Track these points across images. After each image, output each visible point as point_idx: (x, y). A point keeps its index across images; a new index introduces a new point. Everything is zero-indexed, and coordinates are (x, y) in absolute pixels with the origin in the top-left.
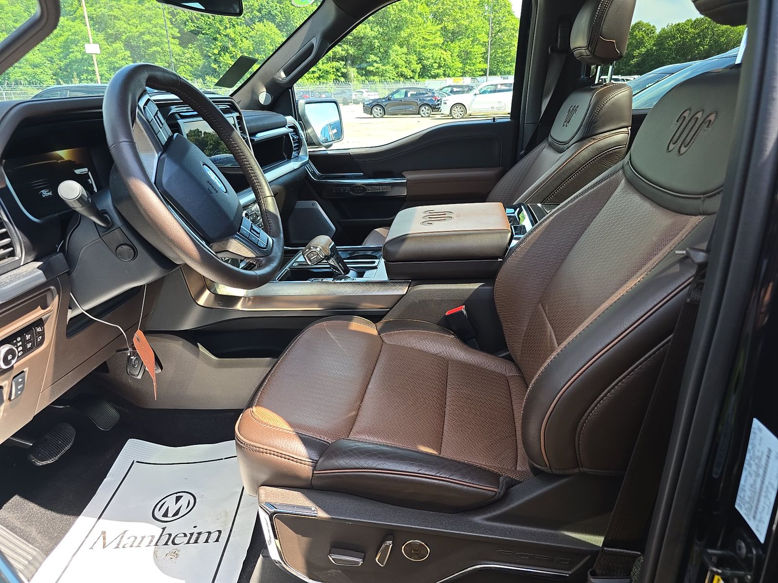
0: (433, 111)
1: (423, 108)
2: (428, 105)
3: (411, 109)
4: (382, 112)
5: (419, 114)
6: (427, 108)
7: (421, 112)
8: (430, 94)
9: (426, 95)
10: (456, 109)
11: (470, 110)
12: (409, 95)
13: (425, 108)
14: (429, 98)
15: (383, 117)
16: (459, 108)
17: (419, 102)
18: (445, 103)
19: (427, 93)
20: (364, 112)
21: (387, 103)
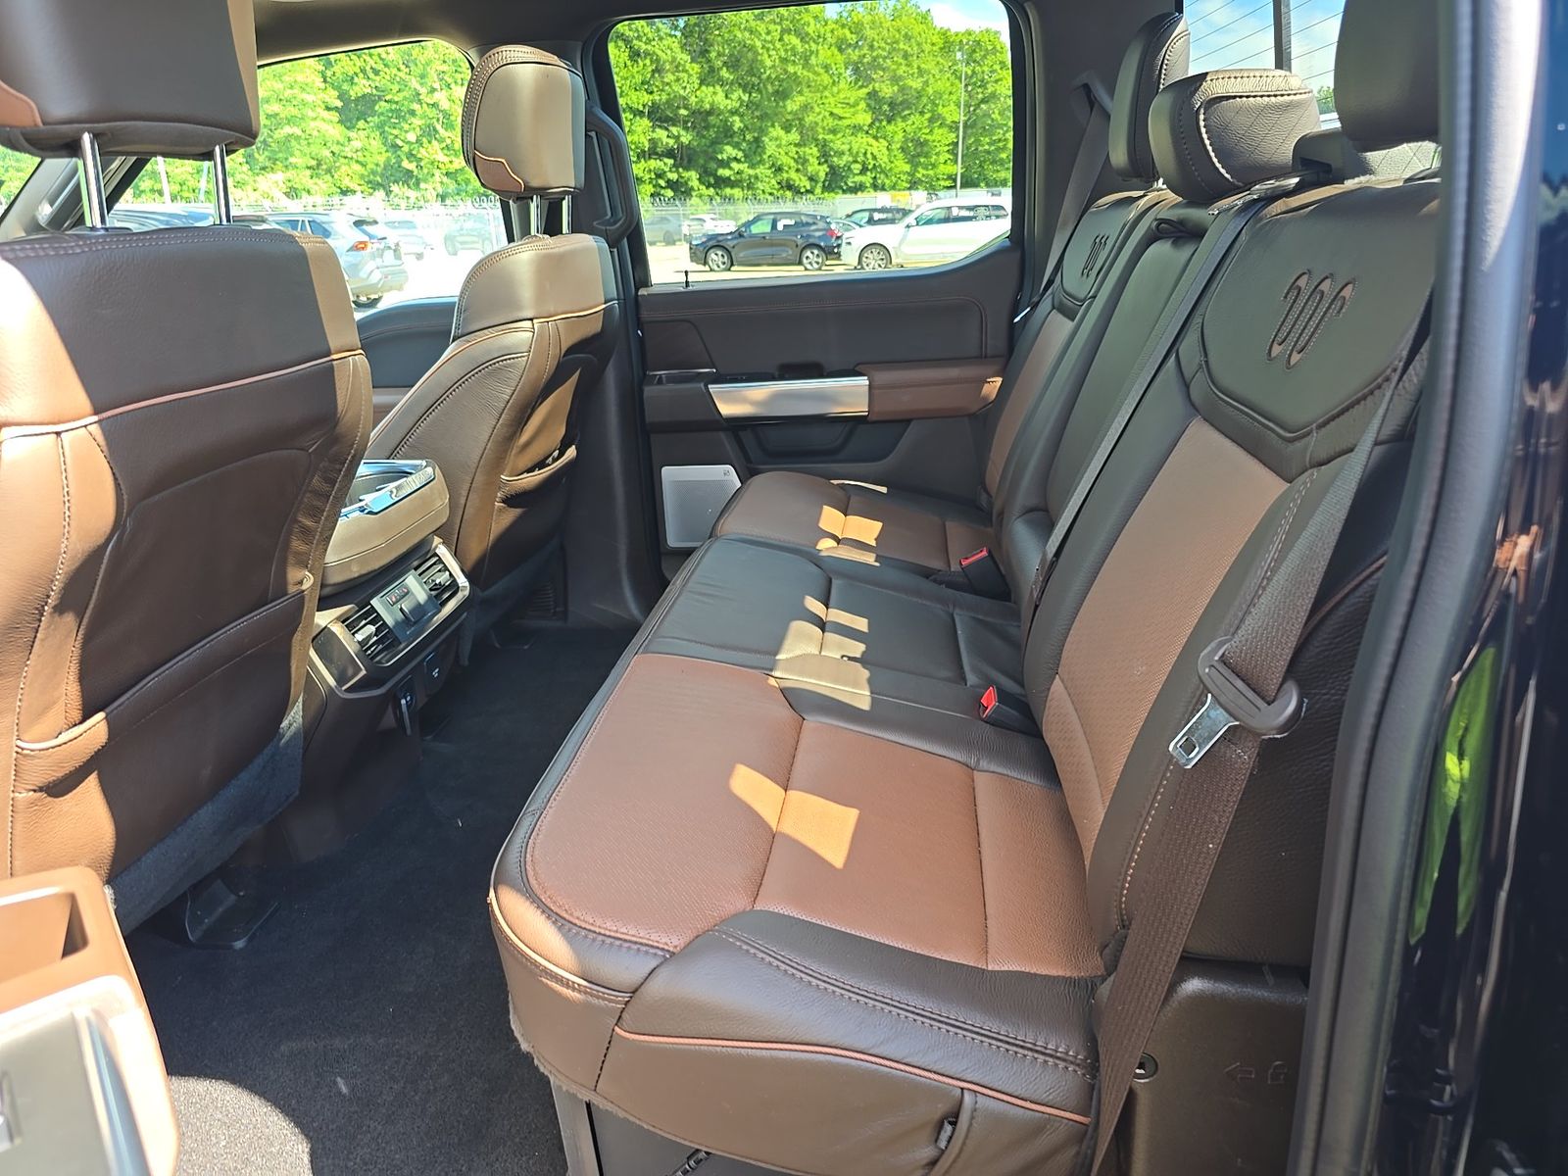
0: (827, 259)
1: (808, 253)
2: (818, 247)
3: (784, 255)
4: (726, 259)
5: (800, 263)
6: (816, 252)
7: (805, 260)
8: (821, 225)
9: (813, 227)
10: (870, 256)
11: (897, 257)
12: (780, 227)
13: (812, 253)
14: (820, 234)
15: (729, 270)
16: (875, 254)
17: (800, 242)
18: (849, 243)
19: (814, 223)
20: (692, 261)
21: (735, 242)
